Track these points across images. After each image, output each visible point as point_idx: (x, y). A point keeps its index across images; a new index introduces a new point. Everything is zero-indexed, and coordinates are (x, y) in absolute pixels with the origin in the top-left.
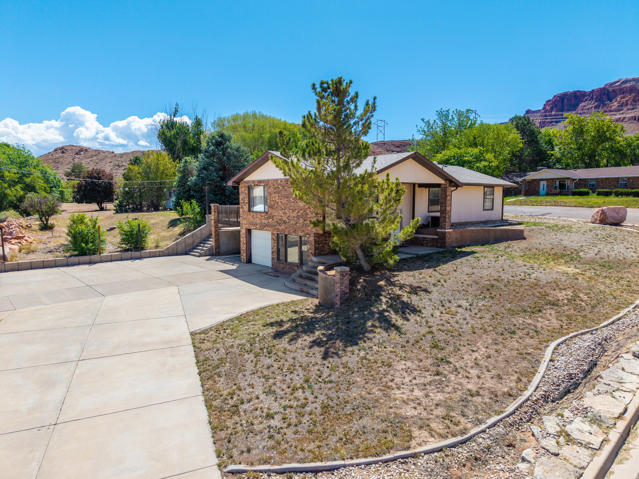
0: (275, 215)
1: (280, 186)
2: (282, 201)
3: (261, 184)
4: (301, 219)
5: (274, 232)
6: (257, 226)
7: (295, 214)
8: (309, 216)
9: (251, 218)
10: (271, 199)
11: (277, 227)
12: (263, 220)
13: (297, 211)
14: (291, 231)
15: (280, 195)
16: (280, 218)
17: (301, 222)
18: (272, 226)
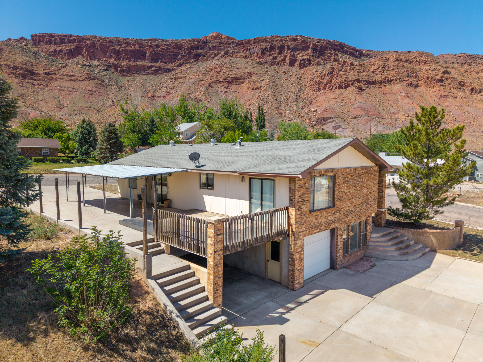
0: (343, 207)
9: (314, 220)
10: (340, 190)
11: (344, 220)
13: (362, 198)
15: (348, 185)
16: (347, 208)
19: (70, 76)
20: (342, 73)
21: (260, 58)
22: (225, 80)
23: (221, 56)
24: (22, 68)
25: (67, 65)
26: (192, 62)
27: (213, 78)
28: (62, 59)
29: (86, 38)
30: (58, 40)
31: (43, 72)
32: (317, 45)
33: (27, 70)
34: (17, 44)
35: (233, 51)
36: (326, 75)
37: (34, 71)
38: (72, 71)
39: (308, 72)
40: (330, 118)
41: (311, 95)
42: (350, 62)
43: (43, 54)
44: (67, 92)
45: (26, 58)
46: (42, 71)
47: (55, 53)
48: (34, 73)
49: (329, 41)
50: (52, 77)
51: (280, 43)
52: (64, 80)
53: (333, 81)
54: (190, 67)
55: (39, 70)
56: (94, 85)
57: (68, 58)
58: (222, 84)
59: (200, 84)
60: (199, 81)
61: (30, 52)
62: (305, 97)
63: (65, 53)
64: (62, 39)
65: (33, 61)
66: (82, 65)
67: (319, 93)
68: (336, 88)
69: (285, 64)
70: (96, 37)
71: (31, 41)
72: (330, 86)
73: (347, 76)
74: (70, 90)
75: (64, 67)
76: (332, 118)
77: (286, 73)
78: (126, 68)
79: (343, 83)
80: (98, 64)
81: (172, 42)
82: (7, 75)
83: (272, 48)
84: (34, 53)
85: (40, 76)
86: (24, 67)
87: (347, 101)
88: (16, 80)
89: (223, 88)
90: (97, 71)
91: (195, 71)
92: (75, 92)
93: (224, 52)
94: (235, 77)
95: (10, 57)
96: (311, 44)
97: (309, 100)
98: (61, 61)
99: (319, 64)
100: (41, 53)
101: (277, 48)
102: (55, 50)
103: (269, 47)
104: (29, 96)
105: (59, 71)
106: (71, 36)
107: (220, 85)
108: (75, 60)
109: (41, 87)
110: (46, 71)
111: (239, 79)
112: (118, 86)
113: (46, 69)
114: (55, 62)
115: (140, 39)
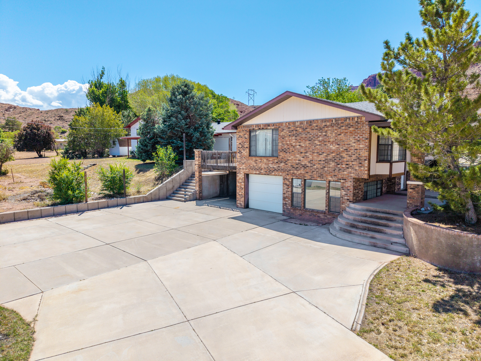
0: (290, 159)
1: (298, 129)
2: (301, 144)
3: (269, 128)
4: (331, 162)
5: (288, 177)
6: (262, 171)
7: (322, 157)
8: (345, 160)
9: (253, 163)
10: (285, 143)
11: (292, 172)
12: (270, 165)
13: (325, 154)
14: (315, 176)
15: (298, 138)
16: (297, 162)
17: (331, 166)
18: (283, 171)
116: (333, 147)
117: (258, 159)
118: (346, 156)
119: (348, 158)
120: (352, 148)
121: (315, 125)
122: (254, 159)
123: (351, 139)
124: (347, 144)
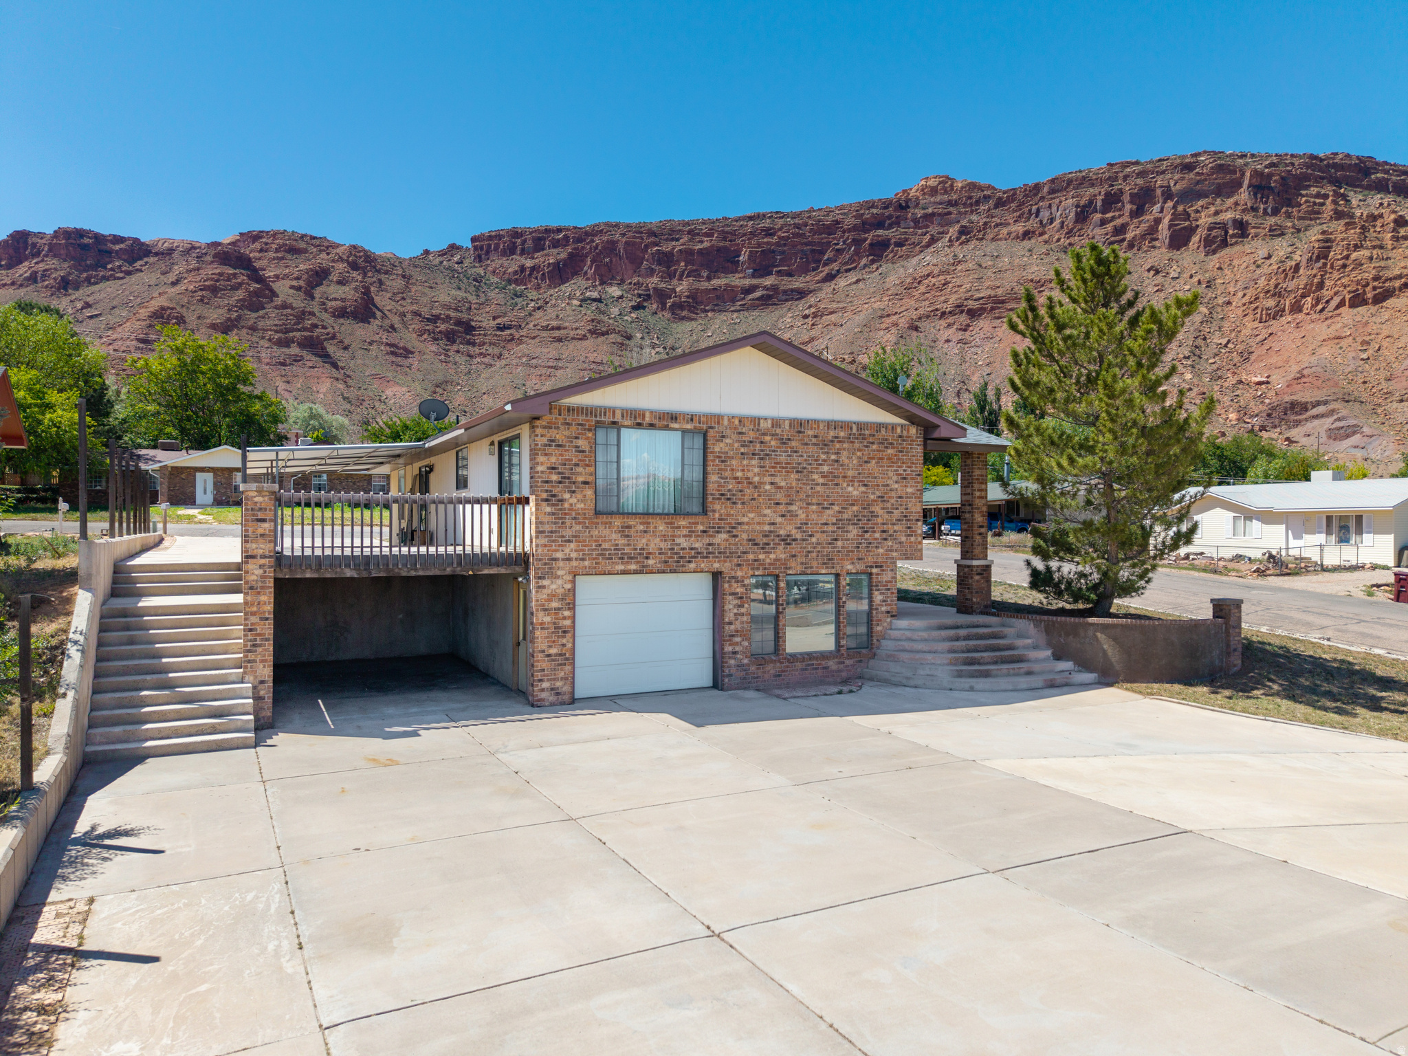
0: (745, 520)
1: (768, 438)
2: (777, 480)
4: (851, 527)
7: (830, 515)
8: (879, 520)
9: (614, 536)
11: (751, 557)
12: (678, 540)
13: (836, 508)
15: (767, 463)
18: (725, 555)
19: (553, 329)
20: (1366, 253)
21: (1070, 233)
22: (959, 308)
23: (950, 241)
24: (448, 317)
25: (547, 303)
26: (865, 266)
27: (924, 303)
28: (538, 287)
29: (594, 231)
30: (529, 244)
31: (493, 323)
32: (1270, 175)
33: (459, 322)
34: (442, 262)
35: (985, 224)
36: (1304, 263)
37: (473, 324)
38: (558, 316)
39: (1236, 262)
40: (1318, 404)
41: (1247, 331)
42: (1393, 216)
43: (496, 280)
44: (544, 371)
45: (458, 293)
46: (491, 322)
47: (522, 276)
48: (474, 328)
49: (1313, 157)
50: (511, 335)
51: (1139, 181)
52: (537, 340)
53: (1328, 283)
54: (858, 281)
55: (484, 320)
56: (606, 348)
57: (550, 286)
58: (951, 320)
59: (883, 326)
60: (881, 317)
61: (468, 279)
62: (1224, 341)
63: (543, 274)
64: (540, 239)
65: (473, 299)
66: (582, 301)
67: (1275, 325)
68: (1341, 304)
69: (1157, 244)
70: (617, 225)
71: (472, 252)
72: (1318, 301)
73: (1382, 264)
74: (551, 364)
75: (539, 308)
76: (1326, 403)
77: (1157, 272)
78: (688, 297)
79: (1368, 284)
80: (619, 293)
81: (809, 217)
82: (415, 336)
83: (1112, 200)
84: (475, 280)
85: (485, 335)
86: (453, 314)
87: (1385, 344)
88: (434, 348)
89: (952, 330)
90: (615, 311)
91: (872, 290)
92: (561, 368)
93: (957, 227)
94: (990, 297)
95: (424, 293)
96: (1248, 174)
97: (1240, 347)
98: (535, 293)
99: (1276, 233)
100: (491, 277)
101: (1126, 198)
102: (523, 268)
103: (1100, 198)
104: (458, 384)
105: (529, 319)
106: (559, 230)
107: (943, 323)
108: (567, 288)
109: (486, 360)
110: (499, 321)
111: (1003, 302)
112: (665, 348)
113: (499, 317)
114: (520, 296)
115: (726, 219)
116: (854, 491)
117: (632, 523)
118: (881, 512)
119: (886, 516)
120: (893, 494)
121: (810, 433)
122: (617, 522)
123: (891, 474)
124: (883, 486)
